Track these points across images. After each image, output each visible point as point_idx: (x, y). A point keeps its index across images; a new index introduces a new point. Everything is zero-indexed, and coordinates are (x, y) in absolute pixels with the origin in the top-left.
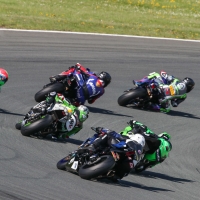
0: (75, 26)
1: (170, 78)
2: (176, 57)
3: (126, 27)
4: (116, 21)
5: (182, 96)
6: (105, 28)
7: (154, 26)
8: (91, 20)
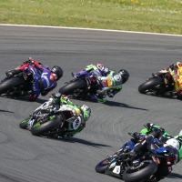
0: (61, 21)
1: (106, 70)
2: (154, 50)
3: (108, 22)
4: (99, 17)
5: (118, 87)
6: (89, 23)
7: (133, 21)
8: (76, 16)
